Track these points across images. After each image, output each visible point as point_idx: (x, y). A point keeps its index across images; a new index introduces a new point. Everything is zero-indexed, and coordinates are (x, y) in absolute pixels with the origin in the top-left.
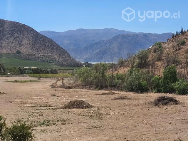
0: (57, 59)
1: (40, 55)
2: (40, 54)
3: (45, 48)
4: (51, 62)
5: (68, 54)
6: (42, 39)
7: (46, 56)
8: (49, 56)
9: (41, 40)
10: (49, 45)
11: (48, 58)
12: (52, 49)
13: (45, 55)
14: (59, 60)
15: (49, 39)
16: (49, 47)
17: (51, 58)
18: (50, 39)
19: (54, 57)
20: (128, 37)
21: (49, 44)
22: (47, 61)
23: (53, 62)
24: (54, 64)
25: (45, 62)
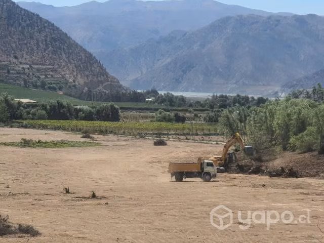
0: (71, 80)
1: (21, 66)
2: (21, 63)
3: (35, 48)
4: (54, 89)
5: (101, 66)
6: (28, 22)
7: (38, 70)
8: (46, 70)
9: (23, 24)
10: (46, 41)
11: (46, 76)
12: (54, 52)
13: (36, 66)
14: (74, 81)
15: (47, 21)
16: (47, 45)
17: (52, 76)
18: (49, 23)
19: (60, 73)
20: (253, 23)
21: (46, 36)
22: (43, 86)
23: (60, 89)
24: (61, 93)
25: (36, 86)
